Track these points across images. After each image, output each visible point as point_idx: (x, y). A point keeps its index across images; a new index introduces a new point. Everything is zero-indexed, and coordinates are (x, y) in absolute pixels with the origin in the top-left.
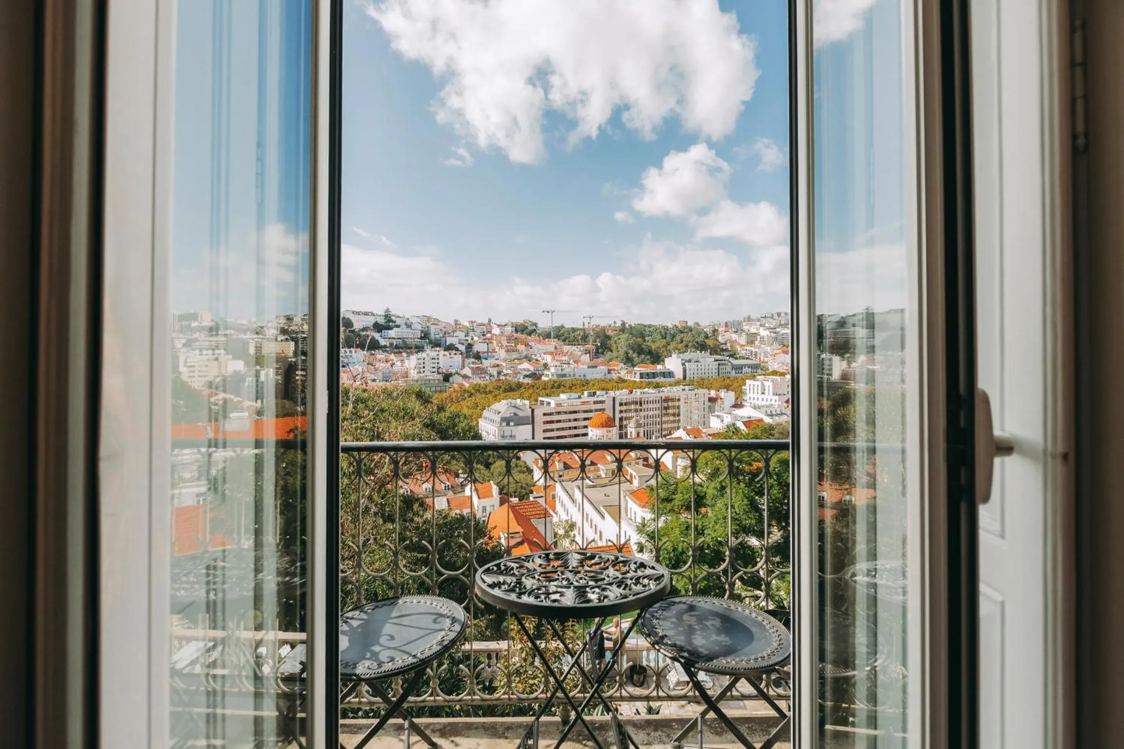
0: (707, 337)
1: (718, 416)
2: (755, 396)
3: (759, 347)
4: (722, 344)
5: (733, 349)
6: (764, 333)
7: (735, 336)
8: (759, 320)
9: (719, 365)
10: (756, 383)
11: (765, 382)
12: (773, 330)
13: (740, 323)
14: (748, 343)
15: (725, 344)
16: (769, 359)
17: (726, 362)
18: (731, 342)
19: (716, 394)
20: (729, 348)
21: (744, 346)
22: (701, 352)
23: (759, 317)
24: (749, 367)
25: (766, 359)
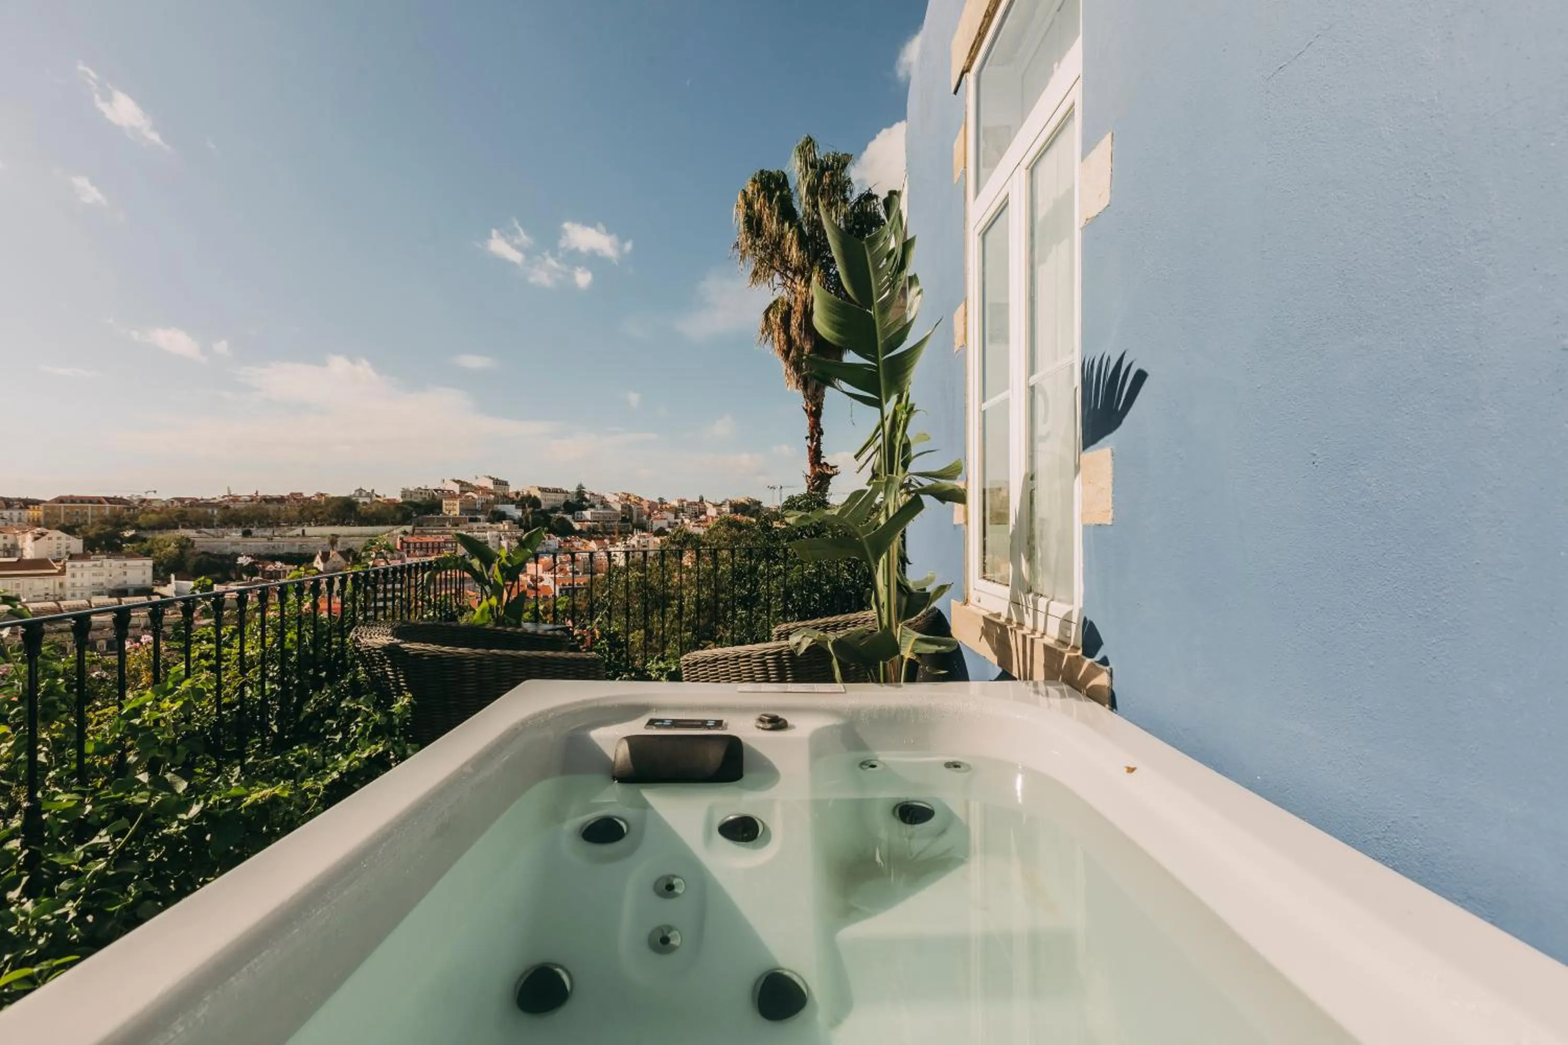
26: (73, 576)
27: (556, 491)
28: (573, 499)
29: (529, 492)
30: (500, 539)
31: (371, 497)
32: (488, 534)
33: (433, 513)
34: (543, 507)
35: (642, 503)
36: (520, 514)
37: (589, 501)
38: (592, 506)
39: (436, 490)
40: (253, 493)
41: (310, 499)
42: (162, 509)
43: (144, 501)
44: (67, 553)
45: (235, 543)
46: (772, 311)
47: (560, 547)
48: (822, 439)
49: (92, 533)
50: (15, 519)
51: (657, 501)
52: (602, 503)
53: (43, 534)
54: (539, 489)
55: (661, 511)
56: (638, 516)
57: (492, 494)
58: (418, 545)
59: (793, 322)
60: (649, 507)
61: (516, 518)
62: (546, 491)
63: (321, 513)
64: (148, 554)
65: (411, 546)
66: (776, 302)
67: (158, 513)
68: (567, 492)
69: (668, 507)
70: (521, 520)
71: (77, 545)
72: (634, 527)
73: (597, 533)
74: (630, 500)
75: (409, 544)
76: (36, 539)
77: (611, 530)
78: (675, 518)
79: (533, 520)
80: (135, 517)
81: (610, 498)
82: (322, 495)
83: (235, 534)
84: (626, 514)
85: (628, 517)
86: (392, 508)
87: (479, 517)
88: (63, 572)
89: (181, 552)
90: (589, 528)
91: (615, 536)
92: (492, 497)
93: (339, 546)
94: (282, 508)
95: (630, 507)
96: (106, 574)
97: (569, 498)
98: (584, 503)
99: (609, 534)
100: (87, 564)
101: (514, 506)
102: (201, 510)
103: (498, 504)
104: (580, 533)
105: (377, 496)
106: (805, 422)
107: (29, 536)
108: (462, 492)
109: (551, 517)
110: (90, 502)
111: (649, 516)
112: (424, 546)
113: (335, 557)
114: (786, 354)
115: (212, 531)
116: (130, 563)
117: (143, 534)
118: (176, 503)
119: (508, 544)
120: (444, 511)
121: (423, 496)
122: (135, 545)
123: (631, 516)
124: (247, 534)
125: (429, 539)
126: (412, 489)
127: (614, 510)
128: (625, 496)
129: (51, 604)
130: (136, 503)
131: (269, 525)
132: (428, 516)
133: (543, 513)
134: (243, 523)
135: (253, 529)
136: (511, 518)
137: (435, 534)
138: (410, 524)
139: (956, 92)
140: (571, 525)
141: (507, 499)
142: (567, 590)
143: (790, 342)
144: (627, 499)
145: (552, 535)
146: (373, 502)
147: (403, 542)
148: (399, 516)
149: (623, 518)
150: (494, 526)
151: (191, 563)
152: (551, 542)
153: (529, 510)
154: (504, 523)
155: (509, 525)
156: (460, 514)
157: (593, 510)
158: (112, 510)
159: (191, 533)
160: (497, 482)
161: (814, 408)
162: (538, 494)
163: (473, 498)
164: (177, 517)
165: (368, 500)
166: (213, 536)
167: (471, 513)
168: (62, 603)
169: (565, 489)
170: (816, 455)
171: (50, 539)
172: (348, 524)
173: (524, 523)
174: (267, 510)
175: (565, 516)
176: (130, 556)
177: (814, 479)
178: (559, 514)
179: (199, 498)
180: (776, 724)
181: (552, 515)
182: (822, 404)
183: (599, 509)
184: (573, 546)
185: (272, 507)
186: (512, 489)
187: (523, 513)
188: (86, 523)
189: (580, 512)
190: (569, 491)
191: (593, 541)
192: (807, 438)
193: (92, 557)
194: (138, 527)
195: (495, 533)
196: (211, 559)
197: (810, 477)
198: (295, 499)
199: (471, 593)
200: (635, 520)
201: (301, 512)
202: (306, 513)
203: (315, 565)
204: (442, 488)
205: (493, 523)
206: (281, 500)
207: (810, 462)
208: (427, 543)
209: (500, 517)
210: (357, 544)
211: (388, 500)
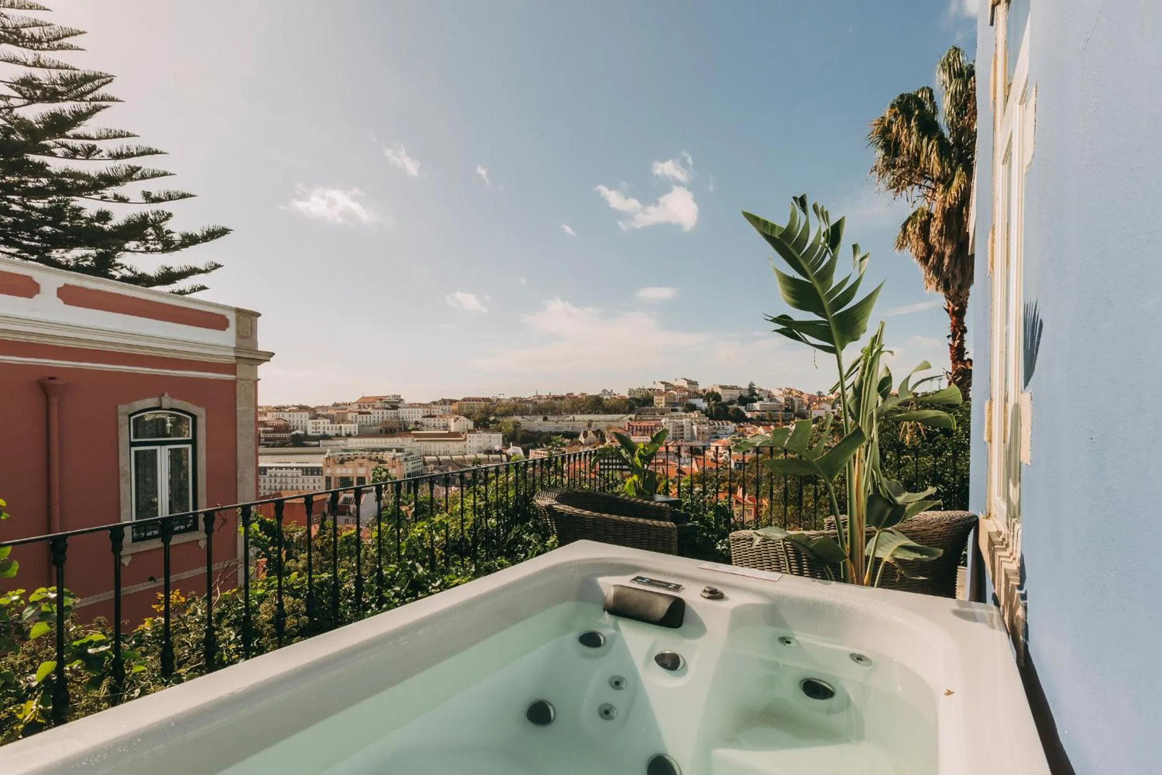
26: (470, 442)
27: (732, 388)
28: (746, 394)
29: (712, 389)
30: (692, 425)
31: (611, 395)
32: (684, 420)
33: (648, 406)
34: (723, 400)
35: (802, 396)
36: (707, 406)
37: (758, 395)
38: (761, 399)
39: (650, 390)
40: (548, 394)
41: (577, 397)
42: (507, 404)
43: (498, 400)
44: (467, 429)
45: (540, 425)
46: (911, 222)
47: (736, 431)
48: (966, 336)
49: (477, 418)
50: (447, 410)
51: (816, 394)
52: (769, 397)
53: (458, 419)
54: (720, 387)
55: (819, 402)
56: (799, 407)
57: (687, 391)
58: (638, 428)
59: (932, 229)
60: (808, 400)
61: (704, 408)
62: (725, 389)
63: (583, 406)
64: (500, 430)
65: (635, 428)
66: (915, 214)
67: (505, 407)
68: (741, 389)
69: (825, 399)
70: (707, 410)
71: (471, 424)
72: (796, 415)
73: (764, 420)
74: (792, 394)
75: (633, 427)
76: (455, 421)
77: (776, 418)
78: (832, 408)
79: (716, 410)
80: (494, 409)
81: (776, 393)
82: (584, 394)
83: (540, 419)
84: (789, 406)
85: (790, 408)
86: (623, 402)
87: (677, 408)
88: (465, 440)
89: (515, 430)
90: (758, 417)
91: (780, 423)
92: (687, 393)
93: (593, 428)
94: (563, 402)
95: (792, 399)
96: (483, 441)
97: (743, 393)
98: (754, 397)
99: (775, 421)
100: (475, 435)
101: (702, 400)
102: (524, 405)
103: (690, 398)
104: (751, 420)
105: (615, 395)
106: (947, 322)
107: (452, 420)
108: (667, 390)
109: (729, 408)
110: (476, 401)
111: (809, 407)
112: (642, 428)
113: (591, 435)
114: (925, 260)
115: (529, 417)
116: (493, 435)
117: (499, 419)
118: (513, 401)
119: (697, 428)
120: (655, 404)
121: (641, 393)
122: (495, 425)
123: (793, 407)
124: (545, 419)
125: (645, 424)
126: (635, 389)
127: (779, 402)
128: (789, 391)
129: (461, 457)
130: (495, 401)
131: (556, 414)
132: (644, 408)
133: (724, 405)
134: (543, 412)
135: (548, 416)
136: (700, 409)
137: (649, 420)
138: (633, 413)
139: (992, 24)
140: (743, 414)
141: (697, 395)
142: (740, 464)
143: (929, 249)
144: (790, 393)
145: (729, 422)
146: (612, 399)
147: (629, 425)
148: (627, 408)
149: (786, 408)
150: (688, 414)
151: (519, 437)
152: (728, 427)
153: (713, 402)
154: (695, 412)
155: (698, 414)
156: (665, 406)
157: (761, 402)
158: (485, 405)
159: (518, 418)
160: (690, 383)
161: (957, 308)
162: (720, 391)
163: (674, 394)
164: (513, 409)
165: (609, 397)
166: (529, 420)
167: (673, 405)
168: (466, 457)
169: (739, 386)
170: (958, 353)
171: (460, 421)
172: (598, 413)
173: (709, 413)
174: (555, 404)
175: (739, 407)
176: (493, 432)
177: (955, 375)
178: (735, 406)
179: (523, 397)
180: (715, 595)
181: (730, 406)
182: (966, 303)
183: (766, 401)
184: (745, 430)
185: (557, 403)
186: (701, 388)
187: (709, 405)
188: (474, 413)
189: (751, 404)
190: (742, 388)
191: (761, 427)
192: (948, 337)
193: (477, 432)
194: (496, 415)
195: (689, 420)
196: (530, 435)
197: (951, 374)
198: (569, 397)
199: (672, 463)
200: (796, 410)
201: (573, 405)
202: (575, 406)
203: (580, 439)
204: (653, 388)
205: (687, 412)
206: (562, 398)
207: (952, 359)
208: (644, 426)
209: (692, 408)
210: (602, 426)
211: (621, 397)
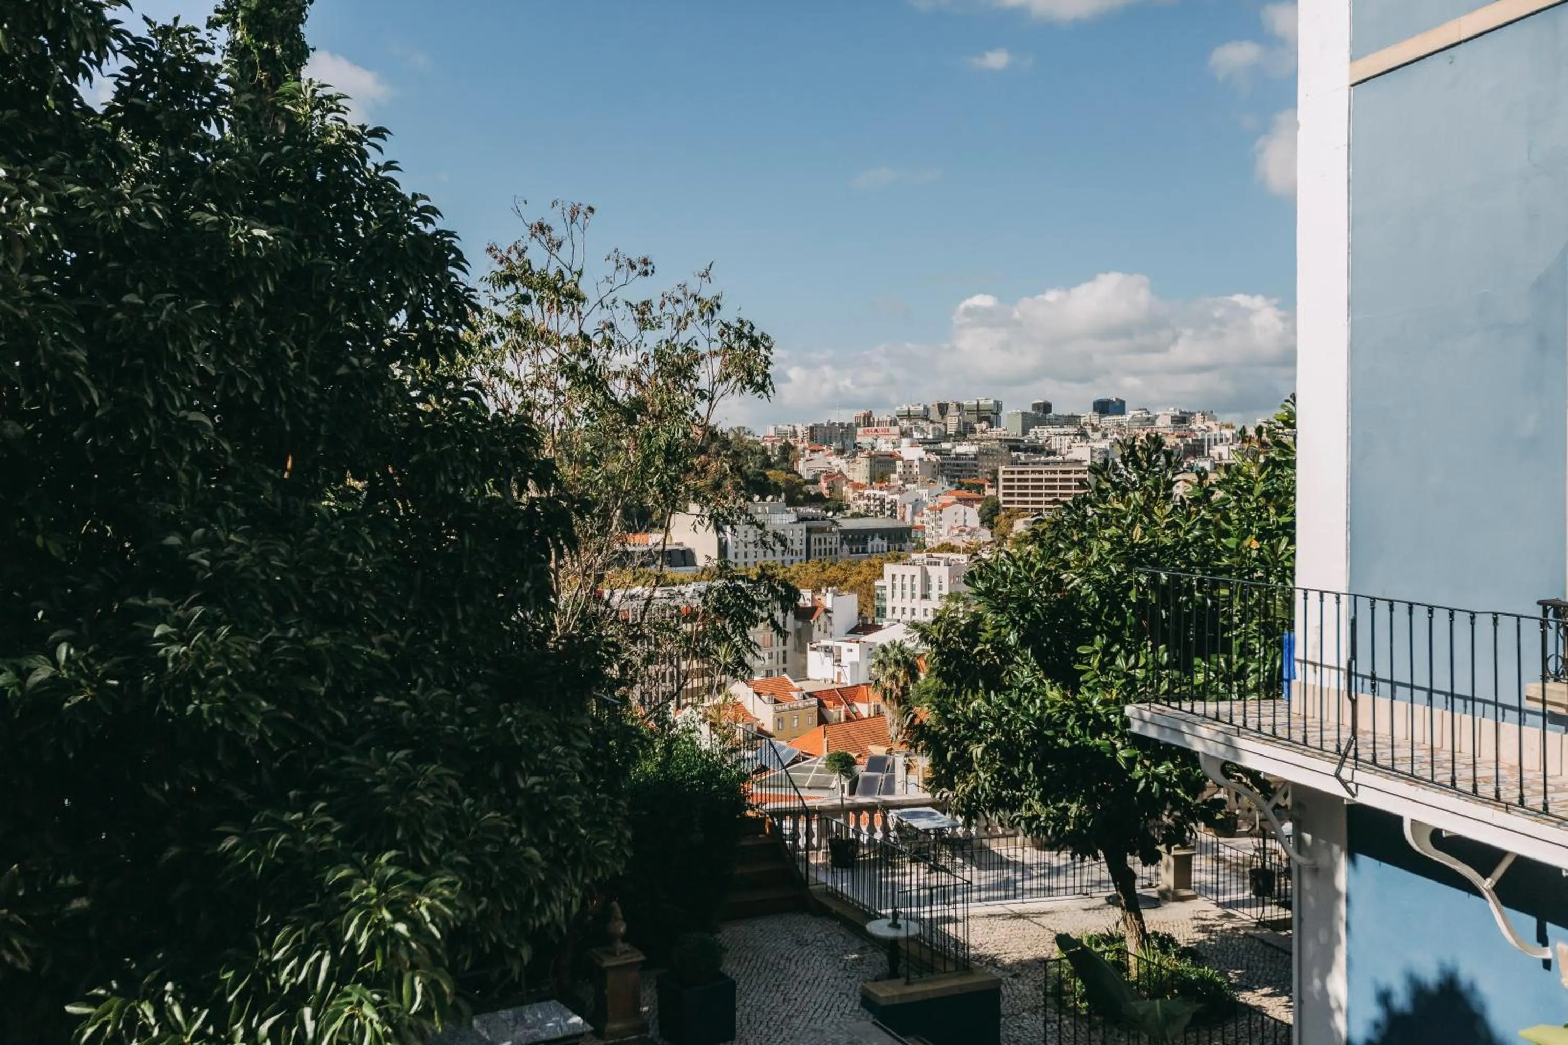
0: (767, 464)
1: (828, 650)
2: (908, 603)
3: (901, 491)
4: (807, 482)
5: (836, 496)
6: (911, 453)
7: (838, 463)
8: (894, 423)
9: (809, 530)
10: (909, 571)
11: (929, 568)
12: (932, 447)
13: (848, 431)
14: (872, 478)
15: (815, 481)
16: (925, 519)
17: (827, 523)
18: (829, 476)
19: (813, 600)
20: (826, 492)
21: (863, 487)
22: (763, 498)
23: (894, 416)
24: (882, 538)
25: (918, 521)
